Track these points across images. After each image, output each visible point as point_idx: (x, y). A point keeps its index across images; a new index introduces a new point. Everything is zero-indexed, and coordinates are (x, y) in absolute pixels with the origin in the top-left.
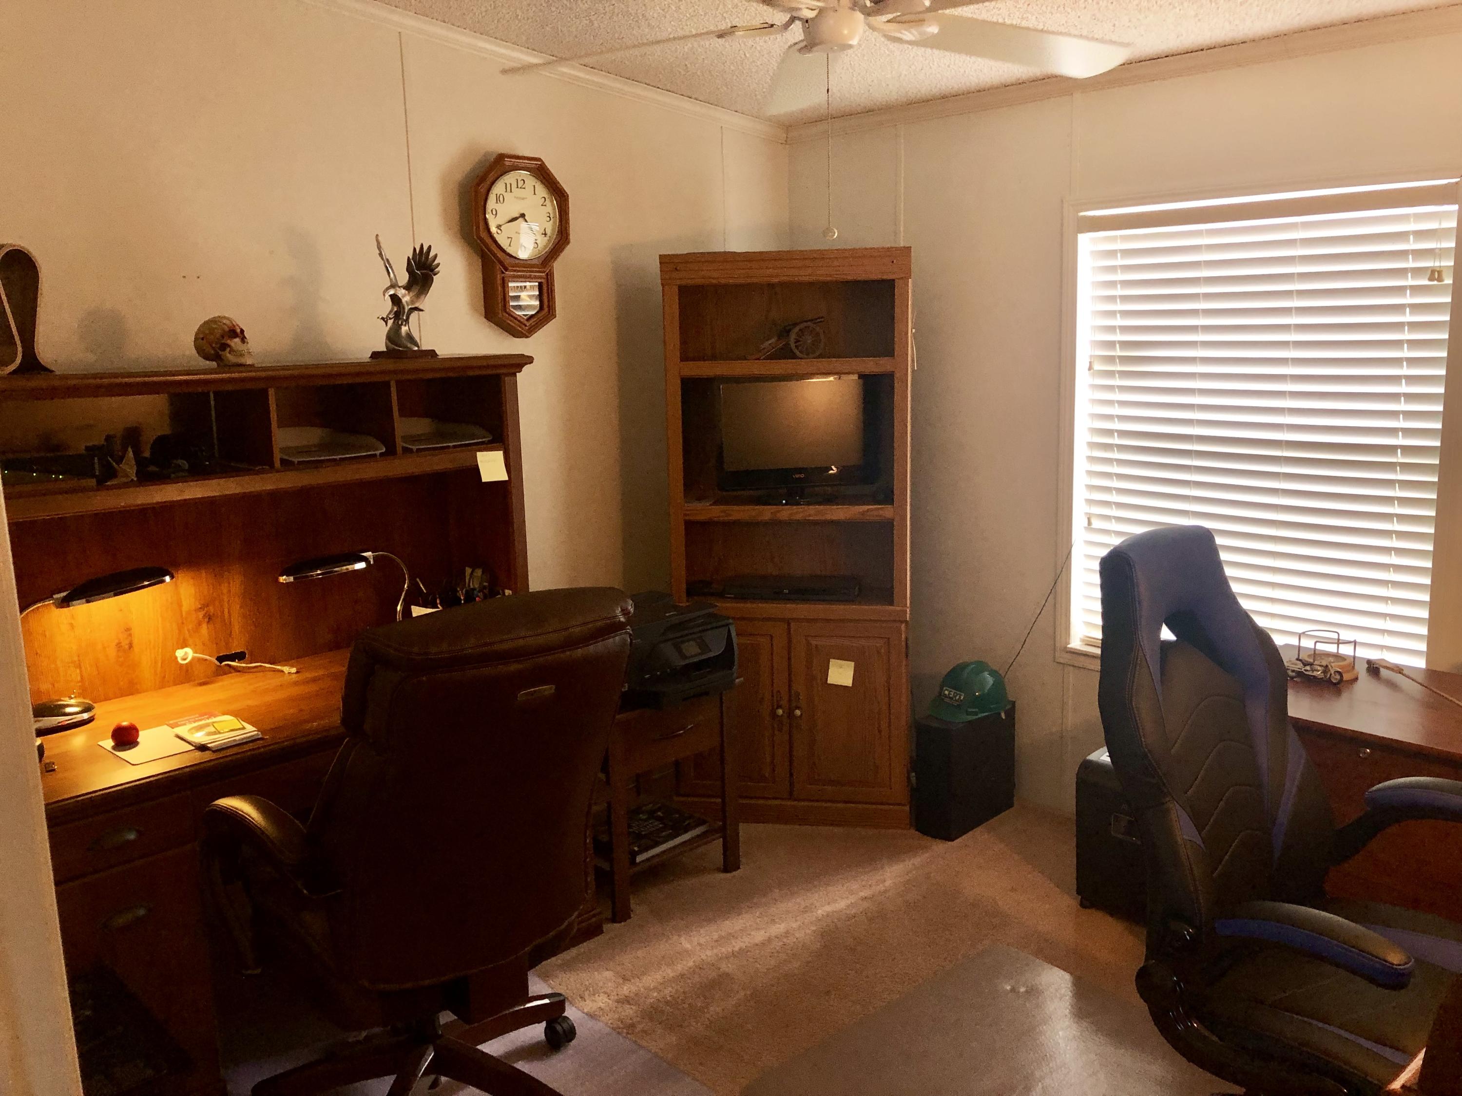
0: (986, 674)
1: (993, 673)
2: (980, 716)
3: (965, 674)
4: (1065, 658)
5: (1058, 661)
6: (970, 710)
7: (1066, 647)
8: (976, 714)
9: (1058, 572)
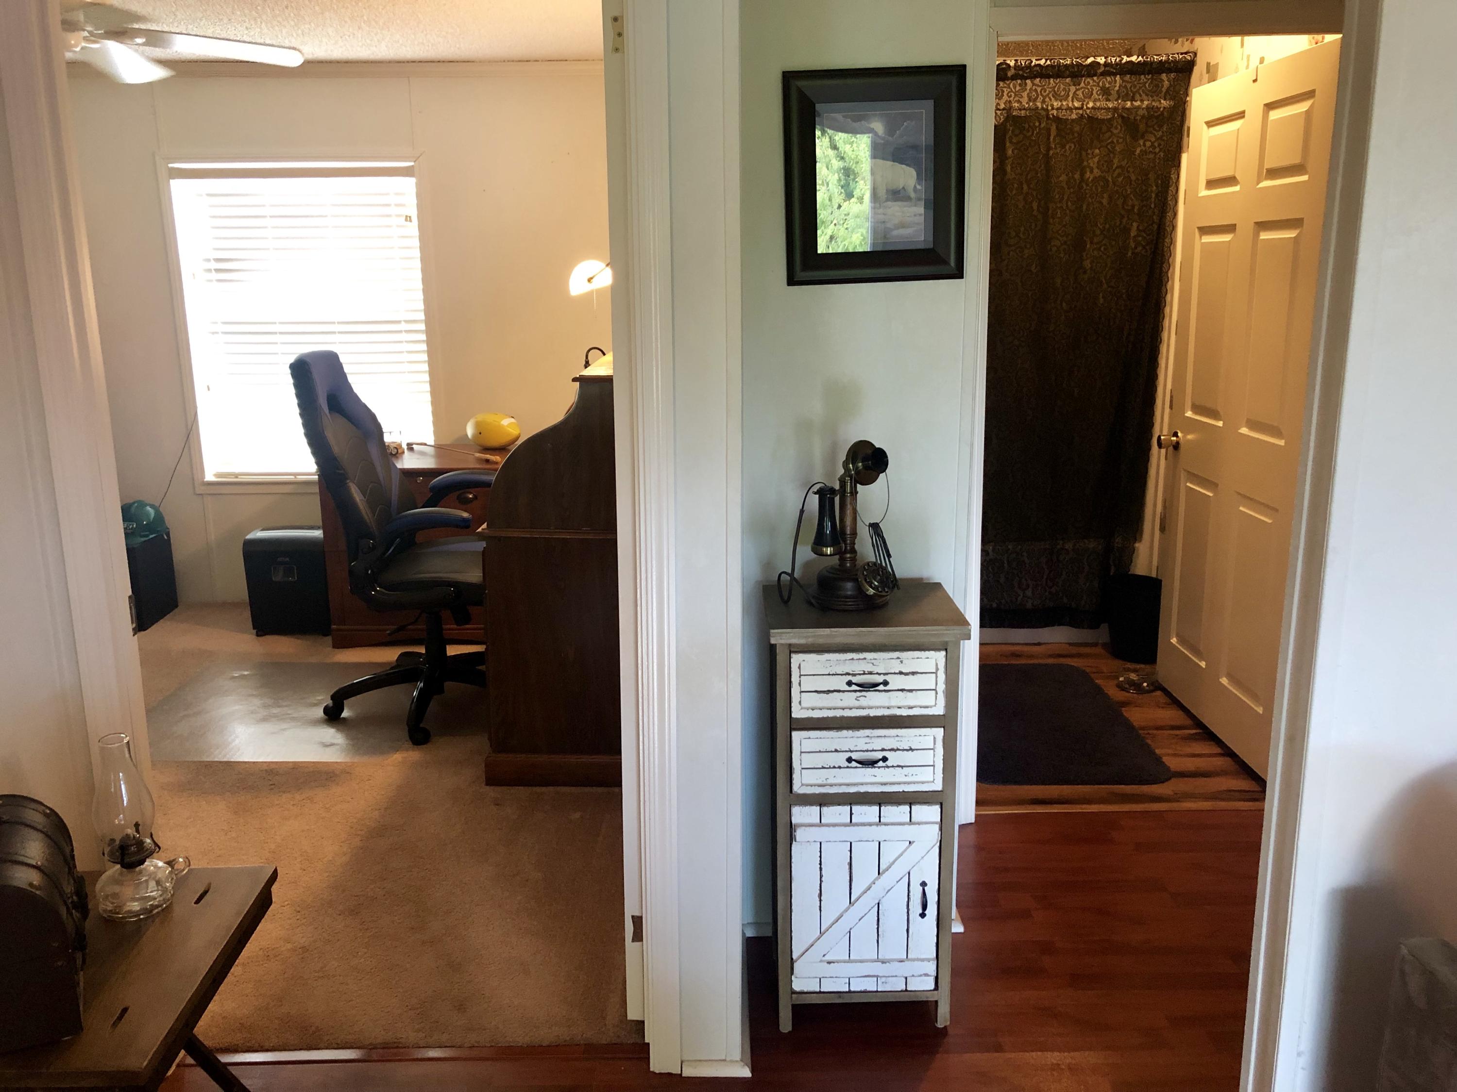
0: (148, 508)
1: (152, 506)
2: (151, 536)
3: (133, 510)
4: (200, 490)
5: (198, 493)
6: (142, 534)
7: (203, 481)
8: (147, 536)
9: (189, 427)
